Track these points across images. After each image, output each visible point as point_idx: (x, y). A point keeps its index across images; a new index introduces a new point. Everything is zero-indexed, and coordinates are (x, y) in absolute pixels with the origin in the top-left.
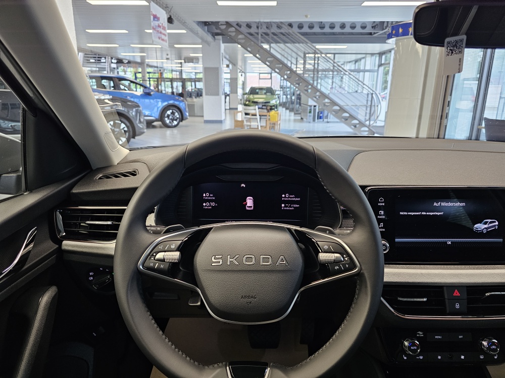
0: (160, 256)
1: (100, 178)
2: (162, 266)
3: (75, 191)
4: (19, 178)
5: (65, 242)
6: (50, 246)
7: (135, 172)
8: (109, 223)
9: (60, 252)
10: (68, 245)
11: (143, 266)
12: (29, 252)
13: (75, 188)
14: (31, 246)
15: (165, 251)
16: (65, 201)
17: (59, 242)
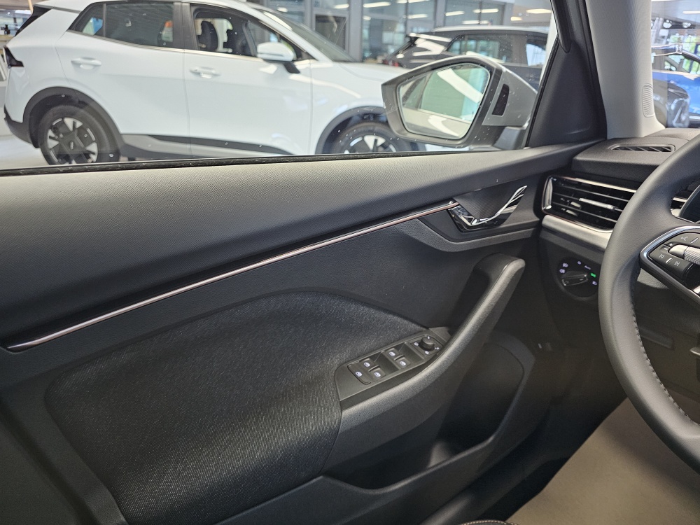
0: (679, 249)
1: (615, 149)
2: (677, 264)
3: (579, 158)
4: (522, 132)
5: (548, 217)
6: (530, 217)
7: (669, 148)
8: (610, 207)
9: (539, 226)
10: (551, 221)
11: (649, 254)
12: (509, 214)
13: (580, 155)
14: (514, 208)
15: (689, 246)
16: (564, 169)
17: (541, 214)
